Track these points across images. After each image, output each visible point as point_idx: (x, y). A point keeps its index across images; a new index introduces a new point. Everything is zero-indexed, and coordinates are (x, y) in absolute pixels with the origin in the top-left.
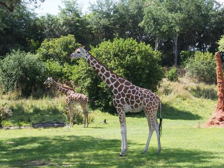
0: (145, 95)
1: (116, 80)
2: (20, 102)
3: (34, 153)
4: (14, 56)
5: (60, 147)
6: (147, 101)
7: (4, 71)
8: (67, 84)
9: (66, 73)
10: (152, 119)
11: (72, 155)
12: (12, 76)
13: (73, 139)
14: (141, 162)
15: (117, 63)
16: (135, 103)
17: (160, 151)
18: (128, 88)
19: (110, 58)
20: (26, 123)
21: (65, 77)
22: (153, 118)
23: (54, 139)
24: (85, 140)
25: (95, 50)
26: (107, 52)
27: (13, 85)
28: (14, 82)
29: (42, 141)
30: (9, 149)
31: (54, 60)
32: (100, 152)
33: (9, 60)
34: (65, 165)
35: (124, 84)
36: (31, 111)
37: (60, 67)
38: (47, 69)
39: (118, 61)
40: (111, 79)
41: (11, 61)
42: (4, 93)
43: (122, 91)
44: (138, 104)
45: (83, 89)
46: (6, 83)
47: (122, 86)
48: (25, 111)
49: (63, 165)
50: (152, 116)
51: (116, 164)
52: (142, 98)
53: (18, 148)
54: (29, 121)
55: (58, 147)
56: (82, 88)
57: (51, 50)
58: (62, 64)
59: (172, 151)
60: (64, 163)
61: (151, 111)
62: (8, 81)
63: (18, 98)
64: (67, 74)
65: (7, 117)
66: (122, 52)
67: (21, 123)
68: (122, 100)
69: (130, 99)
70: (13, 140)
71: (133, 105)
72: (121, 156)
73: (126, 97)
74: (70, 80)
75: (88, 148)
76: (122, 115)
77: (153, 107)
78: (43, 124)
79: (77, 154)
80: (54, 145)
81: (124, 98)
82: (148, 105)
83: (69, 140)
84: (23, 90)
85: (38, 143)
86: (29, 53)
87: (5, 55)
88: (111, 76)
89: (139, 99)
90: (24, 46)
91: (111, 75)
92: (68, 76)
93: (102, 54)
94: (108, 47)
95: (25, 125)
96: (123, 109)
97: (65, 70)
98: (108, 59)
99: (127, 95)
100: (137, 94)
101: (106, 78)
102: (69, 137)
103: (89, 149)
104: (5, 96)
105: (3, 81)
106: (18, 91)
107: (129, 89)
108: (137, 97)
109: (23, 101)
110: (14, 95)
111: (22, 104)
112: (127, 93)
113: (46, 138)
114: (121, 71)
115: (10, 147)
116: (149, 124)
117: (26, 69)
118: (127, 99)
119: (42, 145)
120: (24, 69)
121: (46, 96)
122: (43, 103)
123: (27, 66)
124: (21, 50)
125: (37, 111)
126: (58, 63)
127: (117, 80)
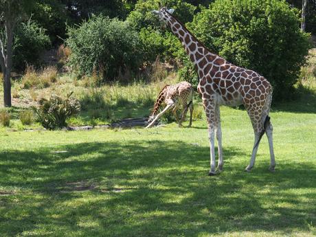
0: (242, 80)
1: (203, 56)
2: (99, 90)
3: (86, 168)
4: (93, 23)
5: (129, 159)
6: (247, 89)
7: (79, 46)
8: (171, 63)
9: (169, 47)
10: (257, 118)
11: (138, 172)
12: (91, 53)
13: (154, 146)
14: (236, 187)
15: (238, 30)
16: (227, 92)
17: (274, 167)
18: (217, 69)
19: (229, 23)
20: (103, 121)
21: (169, 54)
22: (258, 115)
23: (126, 146)
24: (170, 148)
25: (206, 11)
26: (223, 15)
27: (92, 65)
28: (93, 61)
29: (107, 149)
30: (54, 162)
31: (153, 28)
32: (183, 168)
33: (86, 29)
34: (117, 189)
35: (212, 63)
36: (115, 103)
37: (160, 38)
38: (141, 42)
39: (240, 27)
40: (197, 54)
41: (89, 31)
42: (79, 77)
43: (208, 74)
44: (232, 94)
45: (190, 70)
46: (81, 63)
47: (209, 66)
48: (106, 102)
49: (113, 189)
50: (256, 113)
51: (193, 190)
52: (237, 85)
53: (68, 160)
54: (108, 118)
55: (126, 158)
56: (188, 68)
57: (148, 13)
58: (163, 34)
59: (297, 166)
60: (116, 187)
61: (254, 105)
62: (84, 60)
63: (98, 84)
64: (170, 49)
65: (72, 112)
66: (246, 13)
67: (96, 121)
68: (208, 87)
69: (219, 86)
70: (68, 147)
71: (225, 95)
72: (211, 175)
73: (213, 83)
74: (175, 57)
75: (169, 161)
76: (210, 110)
77: (257, 99)
78: (128, 122)
79: (146, 171)
80: (121, 156)
81: (211, 85)
82: (247, 96)
83: (147, 148)
84: (105, 72)
85: (100, 152)
86: (115, 19)
87: (81, 22)
88: (197, 50)
89: (233, 85)
90: (111, 9)
91: (197, 47)
92: (172, 52)
93: (218, 17)
94: (226, 7)
95: (101, 123)
96: (210, 100)
97: (167, 43)
98: (226, 24)
99: (215, 80)
100: (229, 78)
101: (191, 53)
102: (150, 142)
103: (169, 163)
104: (80, 82)
105: (79, 61)
106: (98, 74)
107: (219, 71)
108: (229, 83)
109: (105, 88)
110: (92, 80)
111: (102, 92)
112: (214, 77)
113: (115, 145)
114: (244, 42)
115: (58, 159)
116: (253, 125)
117: (110, 43)
118: (215, 87)
119: (105, 156)
120: (107, 43)
121: (138, 81)
122: (133, 92)
123: (112, 38)
124: (103, 15)
125: (123, 103)
126: (158, 33)
127: (205, 56)
